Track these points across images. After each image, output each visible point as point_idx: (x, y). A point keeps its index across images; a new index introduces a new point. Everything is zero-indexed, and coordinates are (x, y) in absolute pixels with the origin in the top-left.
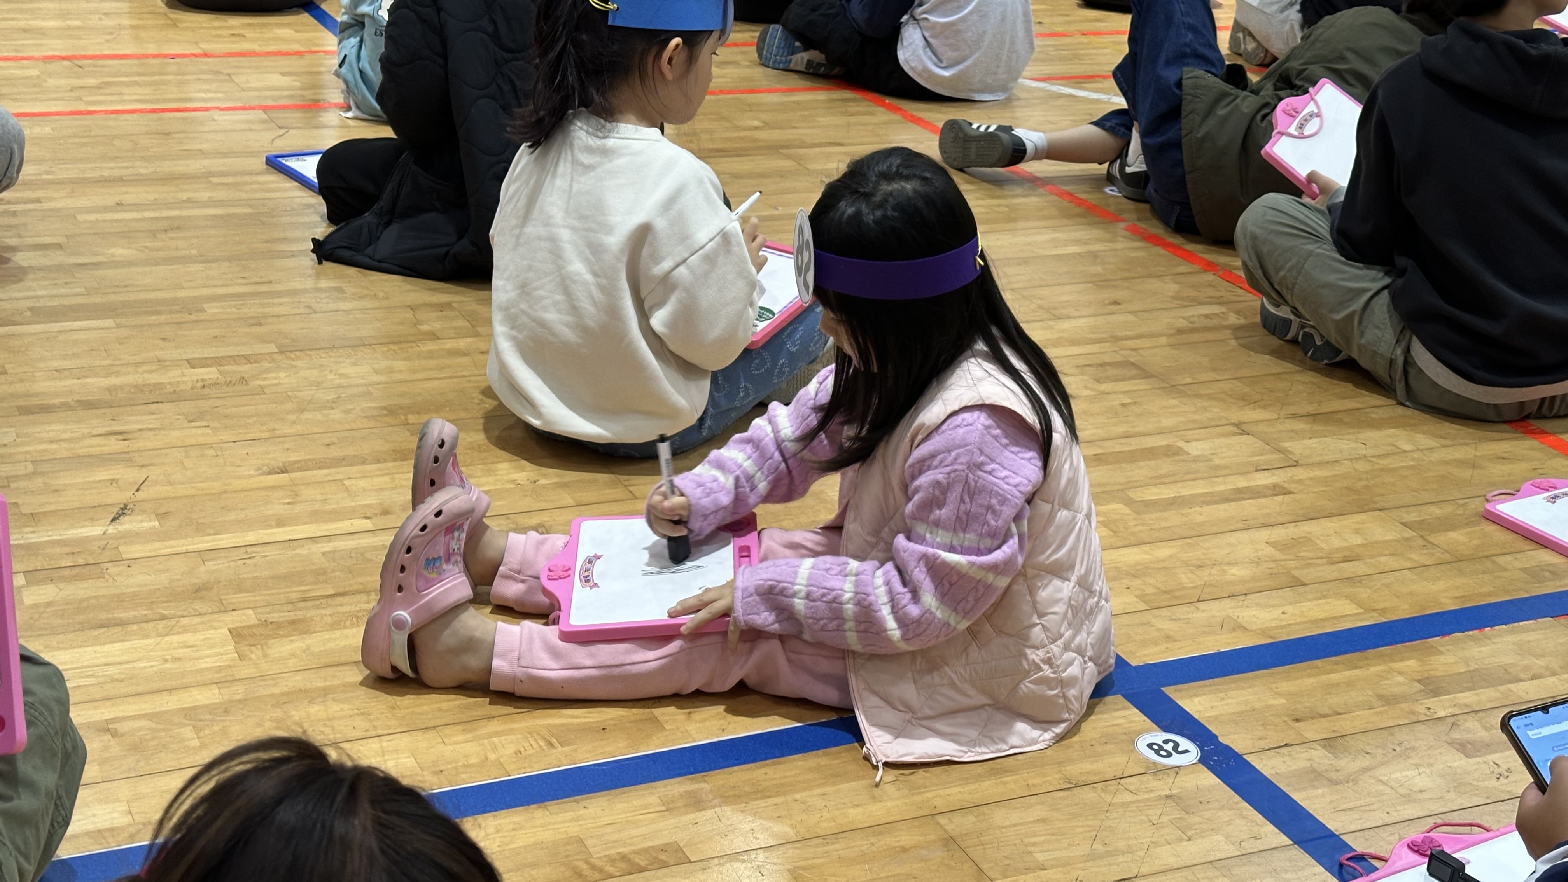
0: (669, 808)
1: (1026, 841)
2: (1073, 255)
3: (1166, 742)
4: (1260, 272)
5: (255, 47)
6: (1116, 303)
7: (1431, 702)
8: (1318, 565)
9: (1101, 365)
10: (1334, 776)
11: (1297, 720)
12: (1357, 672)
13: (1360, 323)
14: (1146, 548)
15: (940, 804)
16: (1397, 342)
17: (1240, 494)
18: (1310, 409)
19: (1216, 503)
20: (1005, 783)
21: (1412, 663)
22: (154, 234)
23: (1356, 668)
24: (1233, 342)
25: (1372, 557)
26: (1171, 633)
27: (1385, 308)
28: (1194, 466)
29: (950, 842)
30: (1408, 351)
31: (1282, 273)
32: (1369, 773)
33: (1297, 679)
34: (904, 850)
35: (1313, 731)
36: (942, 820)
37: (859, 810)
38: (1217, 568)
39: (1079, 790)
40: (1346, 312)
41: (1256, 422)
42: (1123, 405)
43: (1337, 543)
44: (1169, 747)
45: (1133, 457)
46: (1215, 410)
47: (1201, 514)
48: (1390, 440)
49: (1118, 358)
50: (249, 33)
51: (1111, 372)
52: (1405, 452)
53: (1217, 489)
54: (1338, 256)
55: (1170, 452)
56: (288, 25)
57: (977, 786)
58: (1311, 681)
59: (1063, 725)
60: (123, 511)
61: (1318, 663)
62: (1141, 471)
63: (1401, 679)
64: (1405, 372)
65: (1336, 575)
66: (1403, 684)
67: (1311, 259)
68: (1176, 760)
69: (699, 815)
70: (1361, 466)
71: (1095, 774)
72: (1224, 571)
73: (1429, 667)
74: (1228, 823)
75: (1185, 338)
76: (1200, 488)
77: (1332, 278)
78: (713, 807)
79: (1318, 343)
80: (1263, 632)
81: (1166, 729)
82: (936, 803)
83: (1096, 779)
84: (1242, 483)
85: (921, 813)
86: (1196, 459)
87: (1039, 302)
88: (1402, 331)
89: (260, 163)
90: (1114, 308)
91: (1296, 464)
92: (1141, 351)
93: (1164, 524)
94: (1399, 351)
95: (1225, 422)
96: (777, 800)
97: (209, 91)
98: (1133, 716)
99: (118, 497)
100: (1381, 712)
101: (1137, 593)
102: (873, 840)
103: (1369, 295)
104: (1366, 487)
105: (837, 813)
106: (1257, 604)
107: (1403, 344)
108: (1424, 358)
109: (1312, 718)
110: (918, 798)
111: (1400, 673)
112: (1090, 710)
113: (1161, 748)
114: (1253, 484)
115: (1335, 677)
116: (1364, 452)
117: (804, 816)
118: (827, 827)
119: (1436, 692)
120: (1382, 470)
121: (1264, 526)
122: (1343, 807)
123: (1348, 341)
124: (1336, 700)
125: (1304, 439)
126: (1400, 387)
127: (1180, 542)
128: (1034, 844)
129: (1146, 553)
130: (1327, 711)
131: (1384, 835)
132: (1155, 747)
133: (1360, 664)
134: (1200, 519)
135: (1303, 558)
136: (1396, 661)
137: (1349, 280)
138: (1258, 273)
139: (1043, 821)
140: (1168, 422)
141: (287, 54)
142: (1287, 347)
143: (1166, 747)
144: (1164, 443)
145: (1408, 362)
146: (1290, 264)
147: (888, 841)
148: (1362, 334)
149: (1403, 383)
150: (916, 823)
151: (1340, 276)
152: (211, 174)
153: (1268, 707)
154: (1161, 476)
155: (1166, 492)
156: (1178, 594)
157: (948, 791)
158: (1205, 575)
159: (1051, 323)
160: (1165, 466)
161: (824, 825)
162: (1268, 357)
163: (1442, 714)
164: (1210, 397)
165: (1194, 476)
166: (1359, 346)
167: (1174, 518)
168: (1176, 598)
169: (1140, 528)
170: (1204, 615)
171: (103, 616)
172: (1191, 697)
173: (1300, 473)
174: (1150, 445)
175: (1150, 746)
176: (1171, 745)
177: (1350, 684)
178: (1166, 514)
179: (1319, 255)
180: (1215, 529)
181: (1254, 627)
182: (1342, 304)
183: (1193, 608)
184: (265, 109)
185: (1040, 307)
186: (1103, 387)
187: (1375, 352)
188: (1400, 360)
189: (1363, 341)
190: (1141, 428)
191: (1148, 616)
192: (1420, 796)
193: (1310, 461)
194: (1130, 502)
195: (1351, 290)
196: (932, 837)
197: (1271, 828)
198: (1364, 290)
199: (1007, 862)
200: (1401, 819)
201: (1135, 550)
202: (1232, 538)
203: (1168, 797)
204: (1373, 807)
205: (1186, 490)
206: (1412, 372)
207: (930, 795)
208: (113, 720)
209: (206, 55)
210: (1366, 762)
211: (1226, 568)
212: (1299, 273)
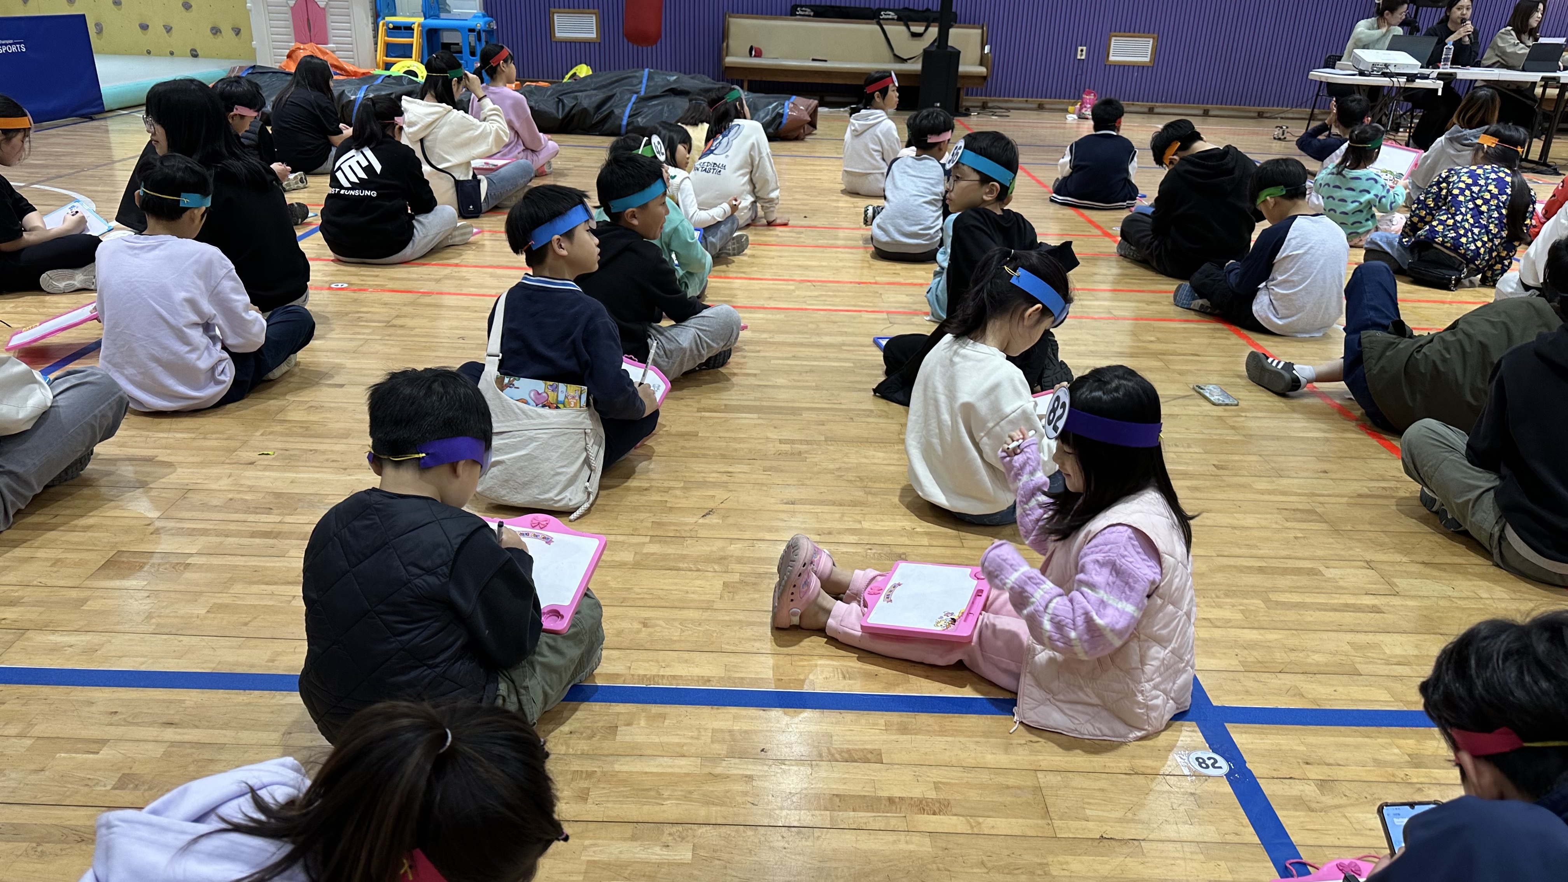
0: (888, 727)
1: (1086, 800)
2: (1313, 439)
3: (1209, 759)
4: (1412, 466)
5: (901, 280)
6: (1325, 472)
7: (1409, 771)
8: (1377, 663)
9: (1294, 510)
10: (1314, 805)
11: (1307, 763)
12: (1367, 740)
13: (1473, 507)
14: (1262, 631)
15: (1044, 765)
16: (1497, 523)
17: (1346, 608)
18: (1426, 559)
19: (1326, 610)
20: (1091, 761)
21: (1411, 742)
22: (800, 373)
23: (1368, 737)
24: (1394, 508)
25: (1419, 665)
26: (1250, 689)
27: (1491, 501)
28: (1324, 584)
29: (1038, 789)
30: (1502, 530)
31: (1426, 468)
32: (1340, 810)
33: (1321, 736)
34: (1008, 787)
35: (1314, 773)
36: (1040, 775)
37: (993, 756)
38: (1305, 653)
39: (1136, 776)
40: (1465, 498)
41: (1382, 562)
42: (1296, 538)
43: (1398, 651)
44: (1209, 762)
45: (1285, 572)
46: (1358, 550)
47: (1310, 616)
48: (1473, 588)
49: (1308, 507)
50: (902, 273)
51: (1299, 515)
52: (1481, 598)
53: (1332, 602)
54: (1466, 462)
55: (1312, 572)
56: (924, 269)
57: (1072, 759)
58: (1332, 739)
59: (1143, 732)
60: (710, 512)
61: (1342, 728)
62: (1284, 582)
63: (1396, 751)
64: (1500, 544)
65: (1386, 672)
66: (1397, 755)
67: (1446, 462)
68: (1211, 771)
69: (901, 736)
70: (1442, 603)
71: (1152, 769)
72: (1308, 655)
73: (1421, 747)
74: (1223, 820)
75: (1361, 500)
76: (1321, 599)
77: (1458, 475)
78: (911, 734)
79: (1449, 517)
80: (1314, 701)
81: (1215, 751)
82: (1041, 763)
83: (1150, 771)
84: (1351, 600)
85: (1029, 767)
86: (1328, 580)
87: (1273, 465)
88: (1500, 517)
89: (870, 340)
90: (1322, 475)
91: (1397, 594)
92: (1326, 505)
93: (1282, 618)
94: (1497, 529)
95: (1361, 558)
96: (949, 739)
97: (867, 302)
98: (1197, 737)
99: (711, 505)
100: (1370, 771)
101: (1241, 659)
102: (992, 776)
103: (1482, 490)
104: (1439, 617)
105: (980, 755)
106: (1320, 682)
107: (1500, 525)
108: (1512, 536)
109: (1318, 764)
110: (1033, 758)
111: (1398, 747)
112: (1168, 726)
113: (1204, 762)
114: (1359, 602)
115: (1349, 740)
116: (1450, 594)
117: (960, 752)
118: (971, 762)
119: (1417, 766)
120: (1457, 608)
121: (1352, 631)
122: (1308, 827)
123: (1465, 518)
124: (1340, 756)
125: (1411, 578)
126: (1495, 552)
127: (1288, 632)
128: (1089, 803)
129: (1260, 634)
130: (1332, 761)
131: (1327, 853)
132: (1201, 760)
133: (1373, 735)
134: (1310, 619)
135: (1368, 657)
136: (1399, 738)
137: (1469, 479)
138: (1411, 466)
139: (1102, 790)
140: (1320, 553)
141: (916, 285)
142: (1432, 516)
143: (1208, 762)
144: (1310, 566)
145: (1502, 537)
146: (1430, 464)
147: (1001, 780)
148: (1473, 515)
149: (1497, 550)
150: (1023, 773)
151: (1464, 475)
152: (844, 345)
153: (1291, 750)
154: (1298, 587)
155: (1295, 598)
156: (1267, 665)
157: (1053, 758)
158: (1293, 656)
159: (1274, 479)
160: (1304, 581)
161: (969, 760)
162: (1414, 520)
163: (1415, 780)
164: (1359, 540)
165: (1319, 591)
166: (1471, 522)
167: (1291, 616)
168: (1266, 667)
169: (1265, 618)
170: (1279, 682)
171: (672, 564)
172: (1242, 733)
173: (1396, 601)
174: (1301, 566)
175: (1197, 759)
176: (1212, 761)
177: (1357, 747)
178: (1288, 612)
179: (1451, 460)
180: (1317, 627)
181: (1310, 696)
182: (1462, 493)
183: (1274, 676)
184: (888, 313)
185: (1273, 468)
186: (1288, 524)
187: (1481, 527)
188: (1497, 535)
189: (1473, 520)
190: (1299, 555)
191: (1240, 676)
192: (1368, 832)
193: (1408, 593)
194: (1267, 601)
195: (1470, 485)
196: (1029, 784)
197: (1251, 829)
198: (1479, 487)
199: (1067, 810)
200: (1346, 845)
201: (1255, 631)
202: (1325, 636)
203: (1192, 794)
204: (1330, 832)
205: (1308, 599)
206: (1504, 544)
207: (1041, 758)
208: (649, 619)
209: (876, 283)
210: (1343, 801)
211: (1310, 654)
212: (1436, 470)
